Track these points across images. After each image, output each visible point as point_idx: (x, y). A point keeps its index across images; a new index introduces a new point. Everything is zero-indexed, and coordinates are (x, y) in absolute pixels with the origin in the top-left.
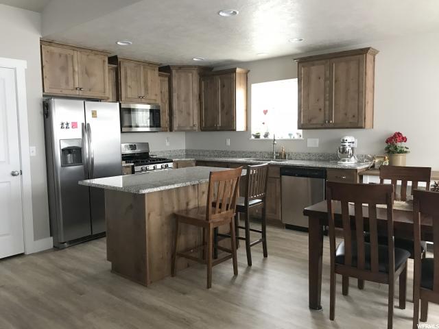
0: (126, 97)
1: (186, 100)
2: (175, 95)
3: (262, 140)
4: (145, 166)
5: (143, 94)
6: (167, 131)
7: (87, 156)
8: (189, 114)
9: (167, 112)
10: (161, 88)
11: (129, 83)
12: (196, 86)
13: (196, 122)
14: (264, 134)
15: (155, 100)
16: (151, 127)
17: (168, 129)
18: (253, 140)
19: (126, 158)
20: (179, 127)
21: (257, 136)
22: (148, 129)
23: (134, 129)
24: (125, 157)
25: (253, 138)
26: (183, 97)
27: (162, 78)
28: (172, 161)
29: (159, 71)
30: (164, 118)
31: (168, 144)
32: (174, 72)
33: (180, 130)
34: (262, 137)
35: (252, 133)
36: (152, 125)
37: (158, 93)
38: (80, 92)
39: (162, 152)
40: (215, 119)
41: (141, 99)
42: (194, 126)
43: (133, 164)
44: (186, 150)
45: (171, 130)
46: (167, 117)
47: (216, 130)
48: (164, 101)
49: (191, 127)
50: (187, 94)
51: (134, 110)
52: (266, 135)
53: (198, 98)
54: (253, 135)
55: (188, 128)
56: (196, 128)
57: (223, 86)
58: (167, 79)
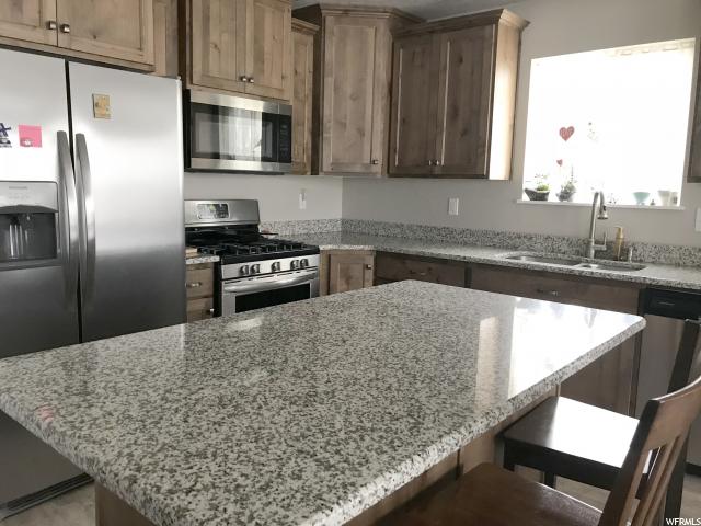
0: (205, 75)
1: (358, 97)
2: (329, 82)
3: (554, 206)
4: (250, 264)
5: (249, 72)
6: (304, 173)
7: (74, 235)
8: (361, 132)
9: (308, 125)
10: (296, 63)
11: (214, 37)
12: (383, 60)
13: (379, 154)
14: (559, 191)
15: (281, 91)
16: (264, 159)
17: (309, 169)
18: (526, 204)
19: (197, 238)
20: (336, 164)
21: (539, 195)
22: (256, 166)
23: (224, 164)
24: (196, 236)
25: (525, 198)
26: (349, 89)
27: (298, 35)
28: (316, 251)
29: (293, 16)
30: (301, 138)
31: (303, 205)
32: (330, 21)
33: (338, 171)
34: (553, 198)
35: (526, 186)
36: (269, 154)
37: (289, 72)
38: (61, 36)
39: (288, 224)
40: (429, 145)
41: (243, 84)
42: (373, 162)
43: (217, 259)
44: (344, 222)
45: (315, 171)
46: (307, 138)
47: (429, 175)
48: (301, 96)
49: (364, 165)
50: (361, 81)
51: (226, 111)
52: (566, 194)
53: (386, 91)
54: (528, 192)
55: (358, 169)
56: (378, 169)
57: (458, 60)
58: (311, 39)
